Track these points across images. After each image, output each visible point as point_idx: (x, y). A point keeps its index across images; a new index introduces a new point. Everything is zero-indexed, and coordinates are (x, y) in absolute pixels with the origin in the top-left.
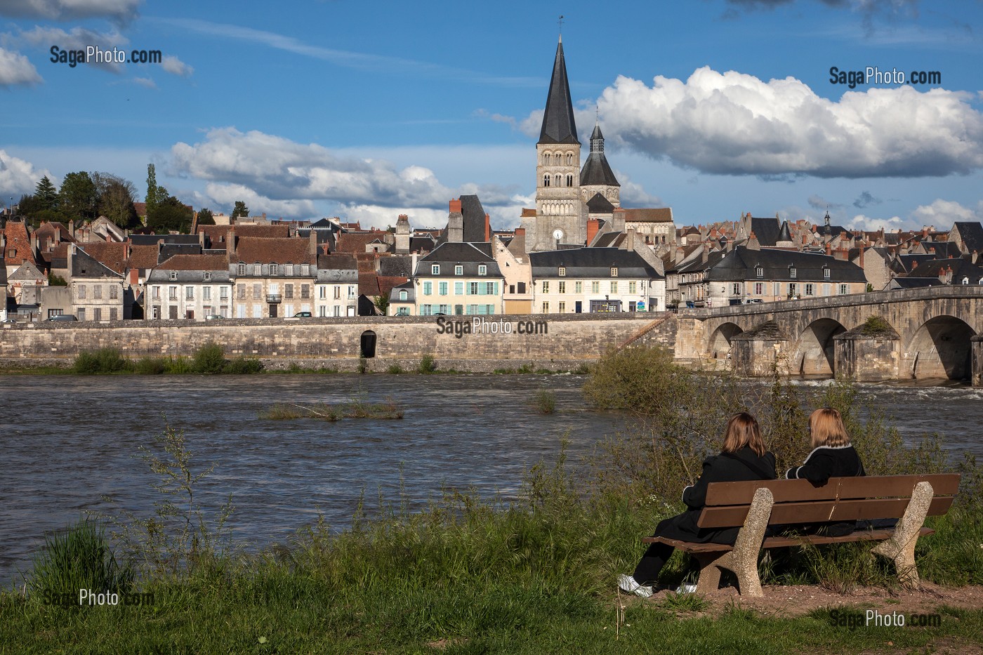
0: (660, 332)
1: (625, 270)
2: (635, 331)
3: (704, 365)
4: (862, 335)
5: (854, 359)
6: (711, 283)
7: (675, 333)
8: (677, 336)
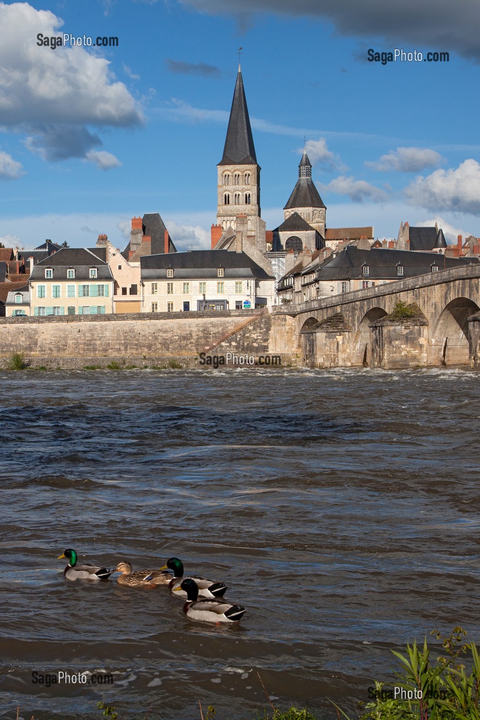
0: (254, 329)
1: (230, 271)
2: (231, 328)
3: (293, 360)
4: (390, 321)
5: (383, 345)
6: (320, 282)
7: (268, 329)
8: (271, 332)
